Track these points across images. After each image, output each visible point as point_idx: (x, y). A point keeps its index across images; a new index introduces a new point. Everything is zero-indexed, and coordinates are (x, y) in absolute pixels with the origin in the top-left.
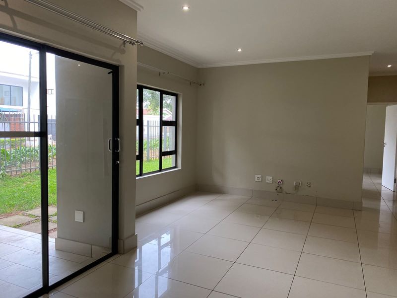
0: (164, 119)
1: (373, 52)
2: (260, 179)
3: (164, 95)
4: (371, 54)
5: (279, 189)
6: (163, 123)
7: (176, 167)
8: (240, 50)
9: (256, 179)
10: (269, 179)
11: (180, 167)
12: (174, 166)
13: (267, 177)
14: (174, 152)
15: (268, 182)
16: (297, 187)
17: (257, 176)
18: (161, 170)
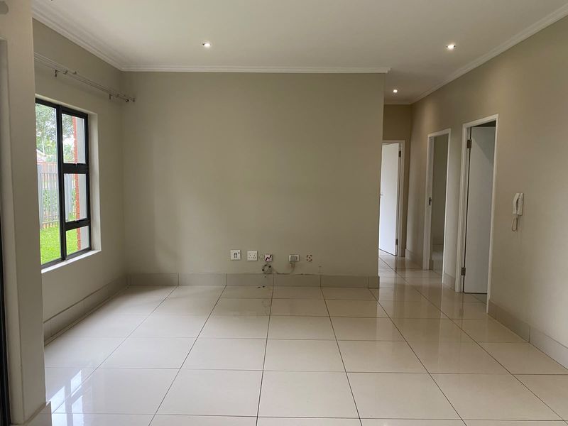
0: (66, 161)
1: (390, 69)
2: (239, 255)
3: (64, 116)
4: (387, 72)
5: (266, 268)
6: (64, 168)
7: (90, 249)
8: (207, 45)
9: (232, 257)
10: (252, 255)
11: (98, 248)
12: (87, 246)
13: (249, 252)
14: (87, 222)
15: (252, 259)
16: (293, 263)
17: (233, 252)
18: (64, 257)
